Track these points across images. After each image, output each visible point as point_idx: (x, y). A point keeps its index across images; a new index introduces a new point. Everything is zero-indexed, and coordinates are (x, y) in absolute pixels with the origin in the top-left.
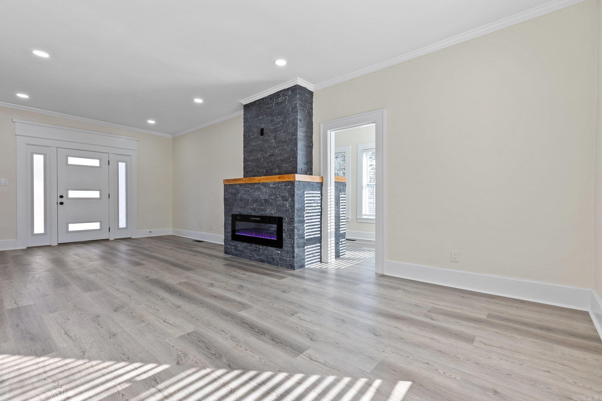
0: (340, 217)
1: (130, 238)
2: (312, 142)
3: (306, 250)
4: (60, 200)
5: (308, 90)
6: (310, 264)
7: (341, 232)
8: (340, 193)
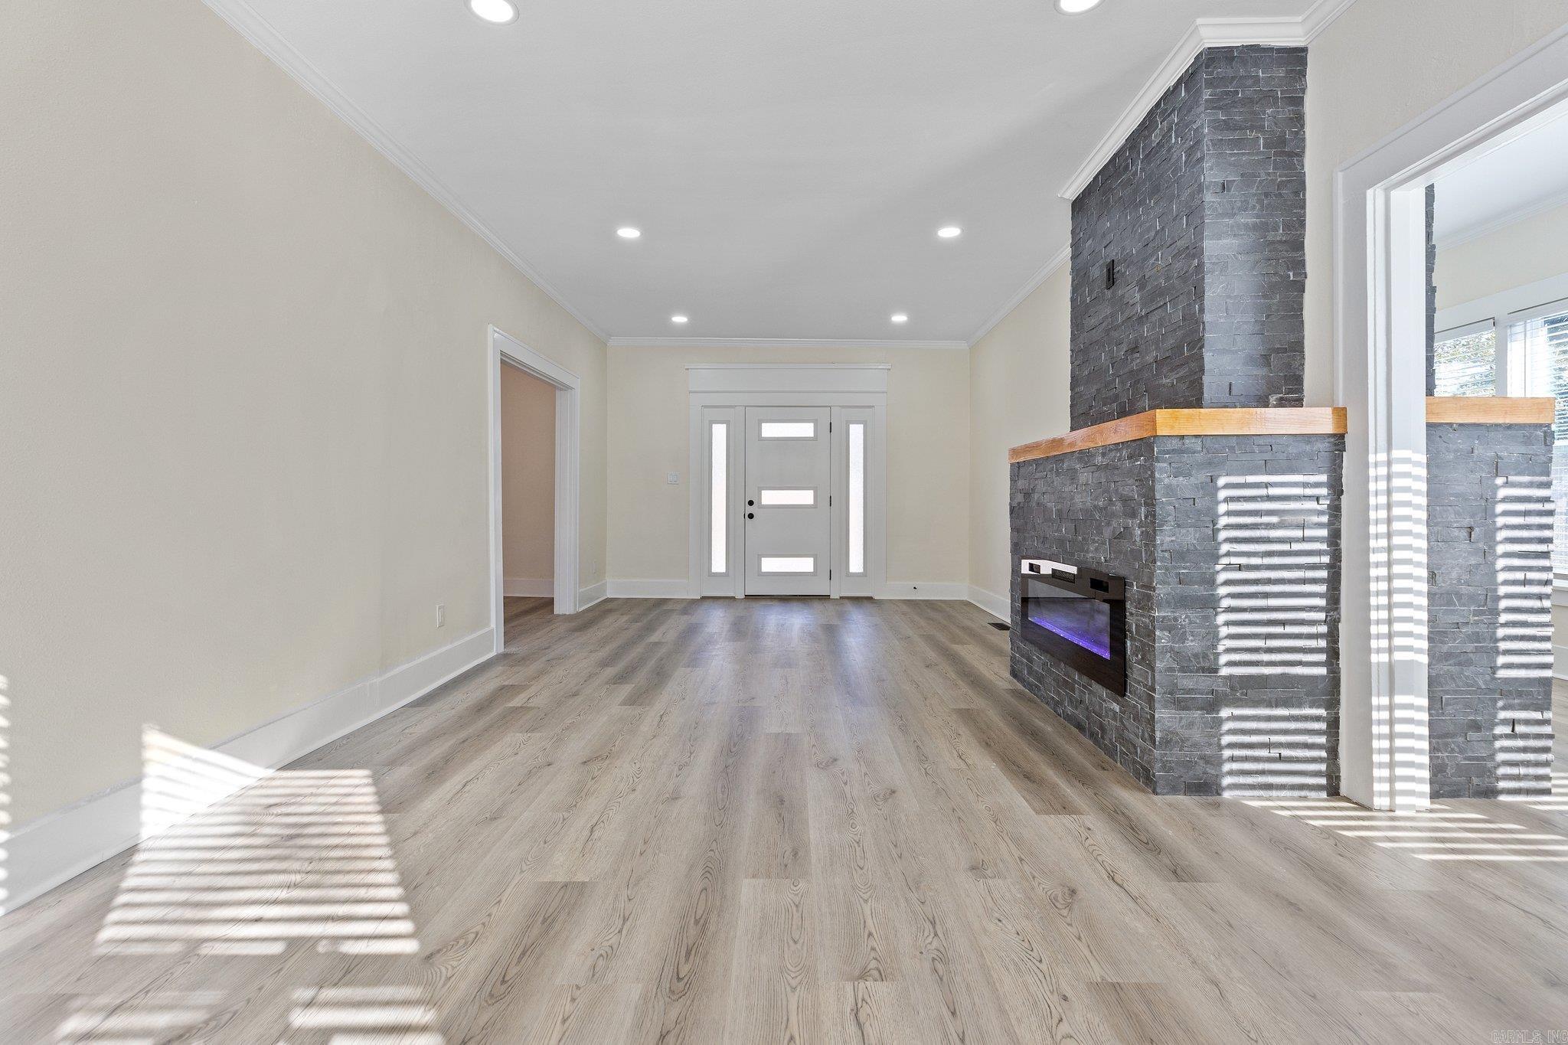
0: (1499, 598)
1: (870, 599)
2: (1299, 265)
3: (1226, 726)
4: (750, 510)
5: (1271, 49)
6: (1252, 787)
7: (1502, 674)
8: (1500, 481)
